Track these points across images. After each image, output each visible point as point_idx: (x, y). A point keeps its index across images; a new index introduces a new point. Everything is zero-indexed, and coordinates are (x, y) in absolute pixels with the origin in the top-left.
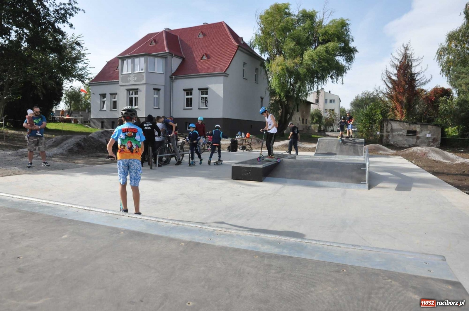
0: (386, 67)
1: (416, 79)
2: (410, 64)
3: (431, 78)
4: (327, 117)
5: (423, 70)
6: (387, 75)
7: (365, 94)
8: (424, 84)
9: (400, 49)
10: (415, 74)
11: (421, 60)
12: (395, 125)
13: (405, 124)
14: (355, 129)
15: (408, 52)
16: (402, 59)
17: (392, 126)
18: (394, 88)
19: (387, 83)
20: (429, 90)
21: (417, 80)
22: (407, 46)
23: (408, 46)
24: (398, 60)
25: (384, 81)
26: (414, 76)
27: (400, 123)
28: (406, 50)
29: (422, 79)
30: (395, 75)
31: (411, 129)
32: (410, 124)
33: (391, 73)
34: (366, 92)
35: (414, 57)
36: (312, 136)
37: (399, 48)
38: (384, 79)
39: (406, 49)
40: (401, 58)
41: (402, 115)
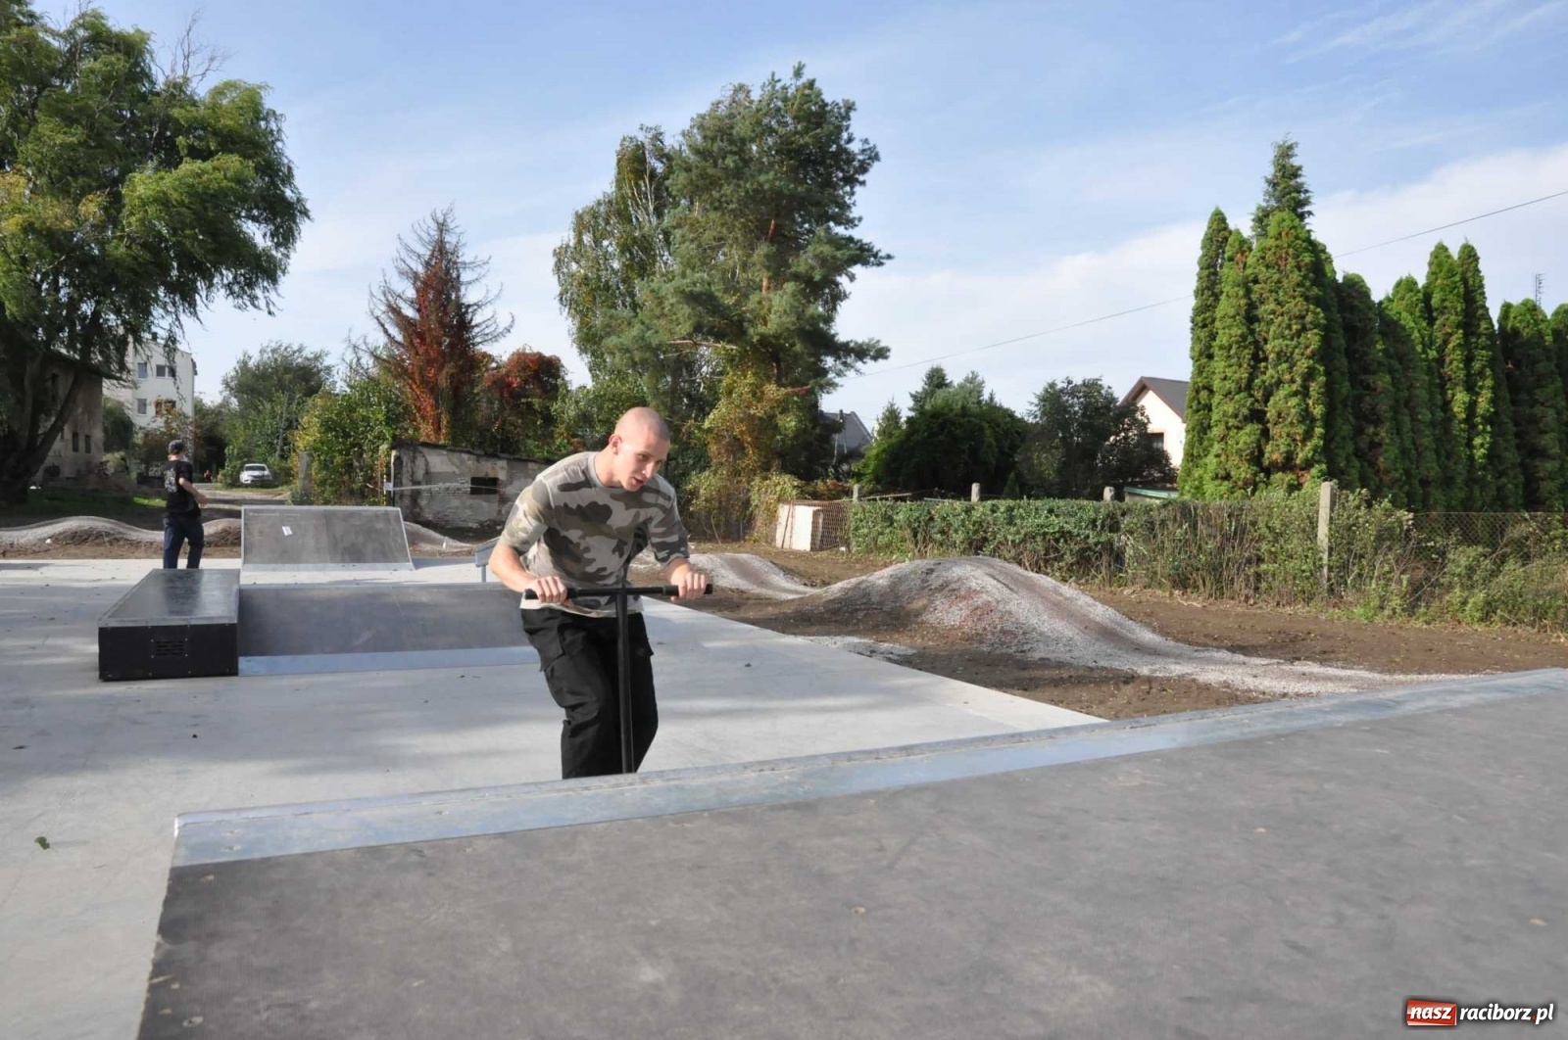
0: (385, 275)
1: (473, 323)
2: (454, 275)
3: (513, 321)
4: (154, 426)
5: (491, 296)
6: (387, 300)
7: (274, 351)
8: (495, 338)
9: (425, 227)
10: (469, 306)
11: (485, 267)
12: (439, 462)
13: (465, 456)
14: (266, 473)
15: (447, 238)
16: (432, 255)
17: (427, 463)
18: (410, 345)
19: (387, 326)
20: (505, 358)
21: (477, 326)
22: (445, 220)
23: (449, 221)
24: (419, 256)
25: (377, 318)
26: (467, 312)
27: (450, 454)
28: (441, 231)
29: (489, 323)
30: (412, 302)
31: (481, 475)
32: (479, 457)
33: (399, 296)
34: (273, 345)
35: (466, 255)
36: (136, 499)
37: (421, 222)
38: (378, 313)
39: (442, 227)
40: (429, 253)
41: (438, 430)
